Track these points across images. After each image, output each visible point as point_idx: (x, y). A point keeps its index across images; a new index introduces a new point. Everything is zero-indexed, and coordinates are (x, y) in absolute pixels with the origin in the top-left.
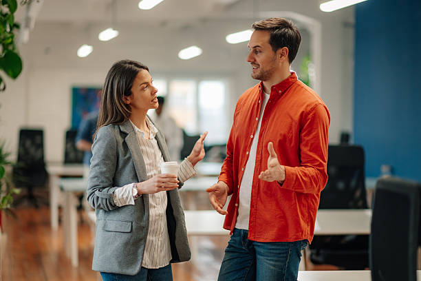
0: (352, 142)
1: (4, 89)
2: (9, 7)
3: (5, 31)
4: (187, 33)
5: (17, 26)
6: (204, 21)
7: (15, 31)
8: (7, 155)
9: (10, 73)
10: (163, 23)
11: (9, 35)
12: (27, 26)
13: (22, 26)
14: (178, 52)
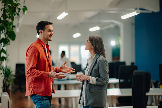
0: (135, 65)
1: (10, 44)
2: (11, 19)
3: (10, 27)
4: (76, 28)
5: (14, 27)
6: (81, 24)
7: (14, 28)
8: (12, 72)
9: (12, 38)
10: (67, 25)
11: (11, 29)
12: (18, 26)
13: (16, 27)
14: (73, 35)
